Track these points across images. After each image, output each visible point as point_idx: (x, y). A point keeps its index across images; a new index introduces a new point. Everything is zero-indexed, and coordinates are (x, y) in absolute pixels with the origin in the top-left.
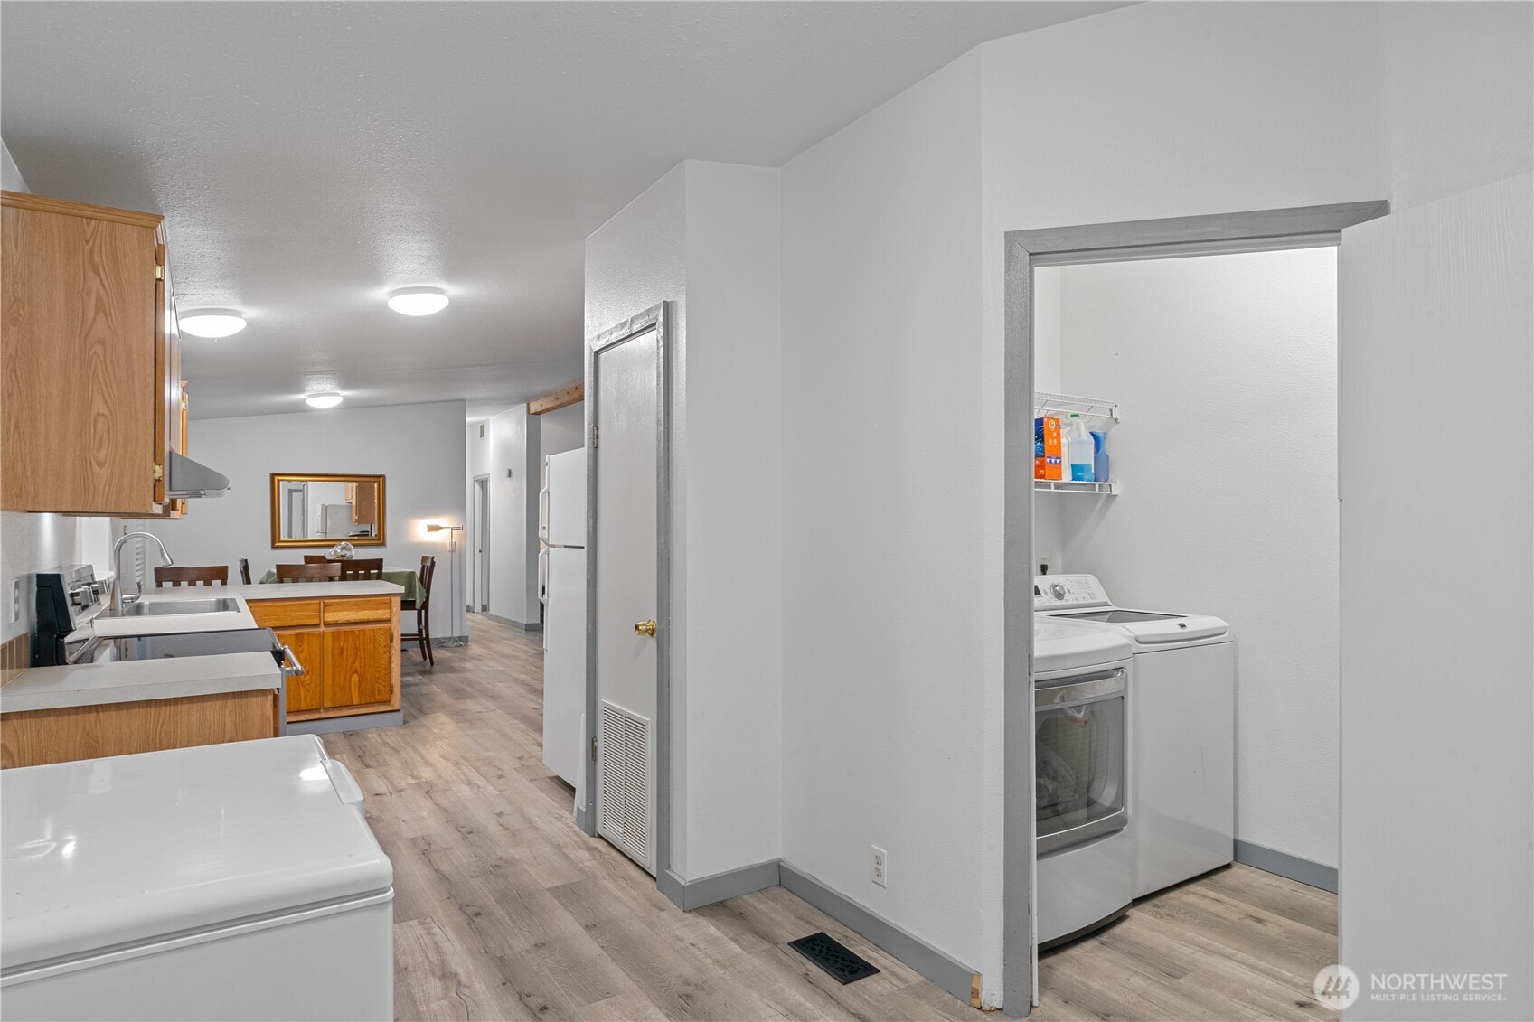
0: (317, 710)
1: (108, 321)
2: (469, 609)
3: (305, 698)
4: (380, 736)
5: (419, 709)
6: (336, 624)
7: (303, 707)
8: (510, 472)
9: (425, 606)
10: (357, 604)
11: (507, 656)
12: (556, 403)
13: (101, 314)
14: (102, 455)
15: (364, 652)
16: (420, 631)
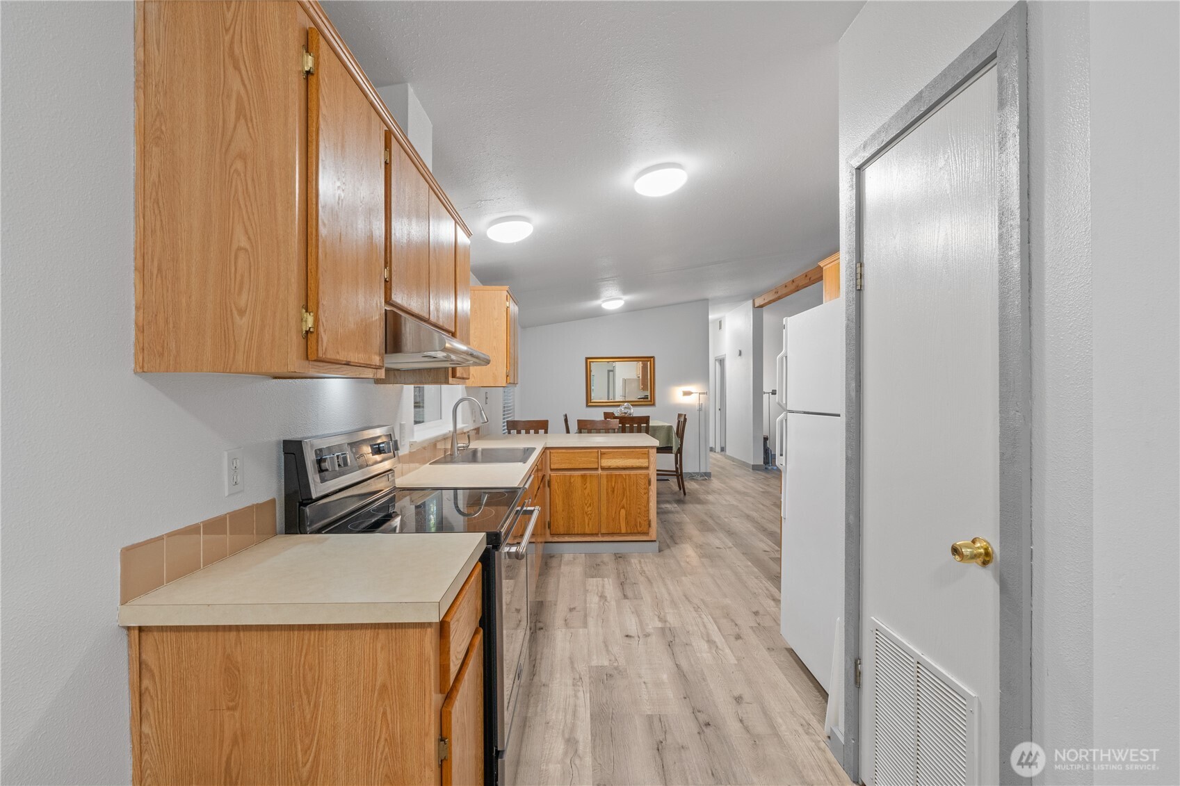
0: (596, 535)
1: (248, 129)
2: (712, 450)
3: (588, 524)
4: (640, 562)
5: (672, 537)
6: (609, 468)
7: (587, 531)
8: (740, 352)
9: (680, 451)
10: (624, 454)
11: (739, 492)
12: (776, 296)
13: (242, 121)
14: (242, 301)
15: (630, 492)
16: (677, 468)
